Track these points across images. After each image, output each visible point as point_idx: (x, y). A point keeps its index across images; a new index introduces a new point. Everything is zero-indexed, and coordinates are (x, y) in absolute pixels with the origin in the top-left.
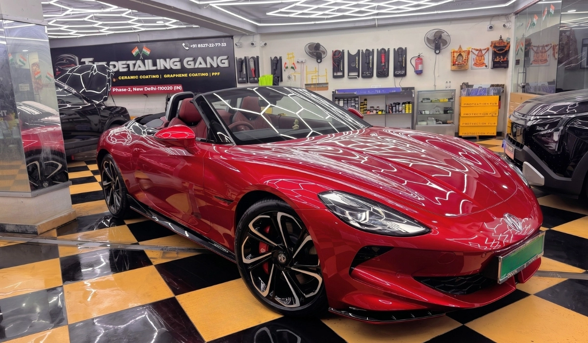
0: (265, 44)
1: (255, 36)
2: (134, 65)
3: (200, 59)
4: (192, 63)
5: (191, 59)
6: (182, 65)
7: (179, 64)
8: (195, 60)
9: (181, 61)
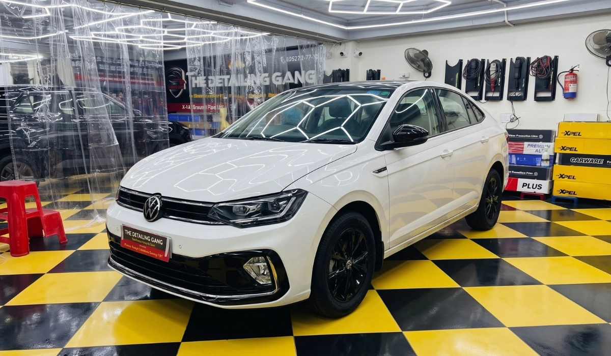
0: (360, 54)
1: (347, 44)
2: (229, 79)
3: (289, 74)
4: (280, 79)
5: (279, 74)
6: (271, 81)
7: (268, 80)
8: (283, 76)
9: (270, 76)
